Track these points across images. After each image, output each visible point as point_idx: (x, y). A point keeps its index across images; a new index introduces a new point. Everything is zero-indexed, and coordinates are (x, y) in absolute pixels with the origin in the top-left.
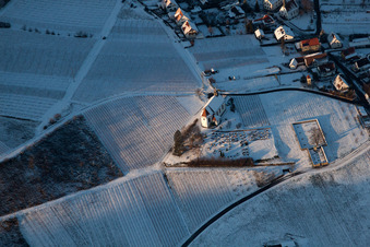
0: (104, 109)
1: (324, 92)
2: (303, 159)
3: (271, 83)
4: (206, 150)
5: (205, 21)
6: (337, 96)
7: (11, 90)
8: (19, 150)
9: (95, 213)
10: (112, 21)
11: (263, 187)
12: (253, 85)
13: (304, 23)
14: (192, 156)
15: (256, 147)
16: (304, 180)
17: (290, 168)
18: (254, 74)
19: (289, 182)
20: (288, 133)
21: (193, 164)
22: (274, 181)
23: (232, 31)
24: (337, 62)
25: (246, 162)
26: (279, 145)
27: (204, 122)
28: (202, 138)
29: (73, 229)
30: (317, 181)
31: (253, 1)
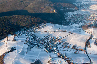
0: (41, 59)
1: (60, 58)
3: (56, 57)
5: (49, 51)
6: (61, 58)
8: (33, 62)
10: (40, 51)
12: (54, 57)
13: (57, 52)
15: (55, 62)
20: (58, 61)
23: (51, 52)
24: (61, 55)
27: (50, 60)
28: (50, 62)
31: (53, 50)
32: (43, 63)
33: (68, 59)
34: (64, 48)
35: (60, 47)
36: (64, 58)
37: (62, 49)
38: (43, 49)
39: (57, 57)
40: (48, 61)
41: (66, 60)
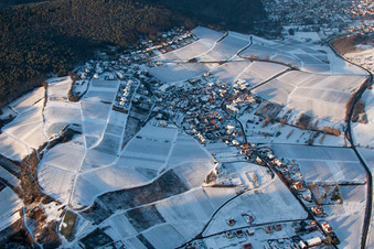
0: (179, 167)
1: (254, 162)
2: (251, 185)
3: (235, 159)
4: (218, 181)
5: (208, 138)
6: (258, 164)
7: (145, 159)
8: (153, 181)
9: (181, 203)
10: (176, 137)
11: (238, 194)
12: (229, 160)
13: (241, 139)
14: (213, 183)
15: (234, 181)
16: (252, 192)
17: (247, 188)
18: (230, 155)
19: (247, 192)
20: (244, 176)
21: (213, 186)
22: (242, 193)
23: (218, 141)
24: (256, 152)
25: (232, 186)
26: (242, 180)
27: (215, 172)
28: (215, 177)
29: (175, 208)
30: (256, 192)
31: (223, 131)
32: (189, 184)
33: (282, 166)
35: (249, 121)
36: (266, 162)
37: (256, 130)
38: (185, 129)
39: (240, 158)
40: (209, 177)
41: (277, 171)
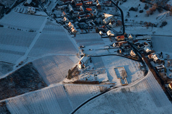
0: (40, 60)
1: (126, 56)
2: (118, 82)
3: (106, 52)
4: (81, 77)
5: (80, 27)
6: (131, 58)
8: (7, 75)
9: (37, 100)
10: (43, 26)
11: (103, 92)
12: (99, 53)
13: (118, 29)
14: (75, 79)
15: (100, 77)
16: (118, 90)
17: (113, 85)
18: (99, 48)
19: (112, 91)
20: (112, 72)
21: (75, 83)
22: (107, 90)
23: (90, 31)
24: (131, 45)
25: (96, 83)
26: (109, 76)
27: (80, 66)
28: (79, 72)
29: (28, 107)
30: (123, 91)
31: (98, 20)
32: (48, 79)
33: (158, 62)
34: (152, 13)
35: (132, 9)
37: (138, 20)
38: (55, 17)
39: (112, 51)
40: (70, 72)
41: (152, 67)
